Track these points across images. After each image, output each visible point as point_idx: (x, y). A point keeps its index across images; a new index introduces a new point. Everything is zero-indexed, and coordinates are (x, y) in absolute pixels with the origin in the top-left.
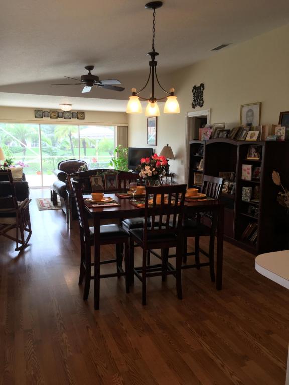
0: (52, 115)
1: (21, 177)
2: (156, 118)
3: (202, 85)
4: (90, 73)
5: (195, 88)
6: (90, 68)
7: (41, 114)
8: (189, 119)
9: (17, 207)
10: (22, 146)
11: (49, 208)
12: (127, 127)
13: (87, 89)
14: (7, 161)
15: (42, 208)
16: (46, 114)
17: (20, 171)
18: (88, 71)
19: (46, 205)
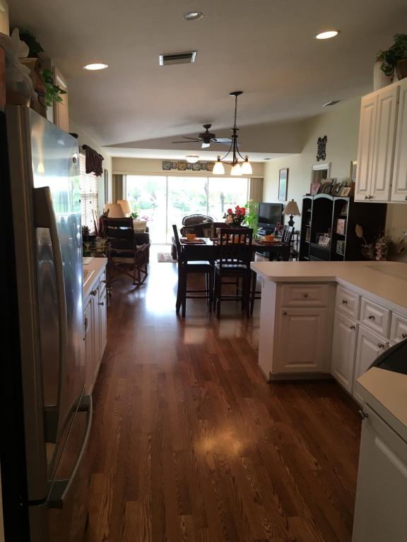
0: (180, 167)
1: (145, 229)
2: (288, 170)
3: (325, 137)
4: (207, 131)
5: (320, 139)
6: (207, 126)
7: (169, 166)
8: (315, 172)
9: (136, 249)
10: (152, 200)
11: (168, 261)
12: (262, 179)
13: (205, 145)
14: (133, 214)
15: (162, 259)
16: (174, 165)
17: (144, 224)
18: (205, 130)
19: (166, 258)
